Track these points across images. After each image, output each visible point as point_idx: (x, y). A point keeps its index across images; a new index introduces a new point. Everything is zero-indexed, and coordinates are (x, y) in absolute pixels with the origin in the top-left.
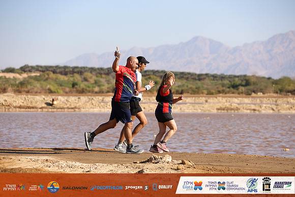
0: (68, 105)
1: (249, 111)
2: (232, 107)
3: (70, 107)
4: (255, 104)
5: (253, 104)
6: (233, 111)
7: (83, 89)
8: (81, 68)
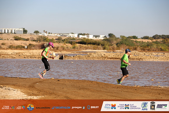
3: (138, 58)
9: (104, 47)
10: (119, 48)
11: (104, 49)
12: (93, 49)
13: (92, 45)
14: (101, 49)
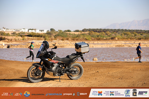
1: (127, 47)
2: (122, 45)
3: (61, 46)
4: (131, 44)
5: (130, 44)
6: (121, 47)
7: (99, 38)
8: (107, 29)
9: (45, 38)
10: (55, 39)
12: (37, 40)
14: (43, 40)
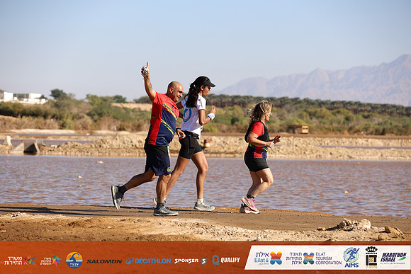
0: (225, 149)
3: (228, 151)
9: (61, 122)
10: (98, 125)
11: (63, 126)
12: (36, 128)
13: (31, 118)
14: (53, 128)
